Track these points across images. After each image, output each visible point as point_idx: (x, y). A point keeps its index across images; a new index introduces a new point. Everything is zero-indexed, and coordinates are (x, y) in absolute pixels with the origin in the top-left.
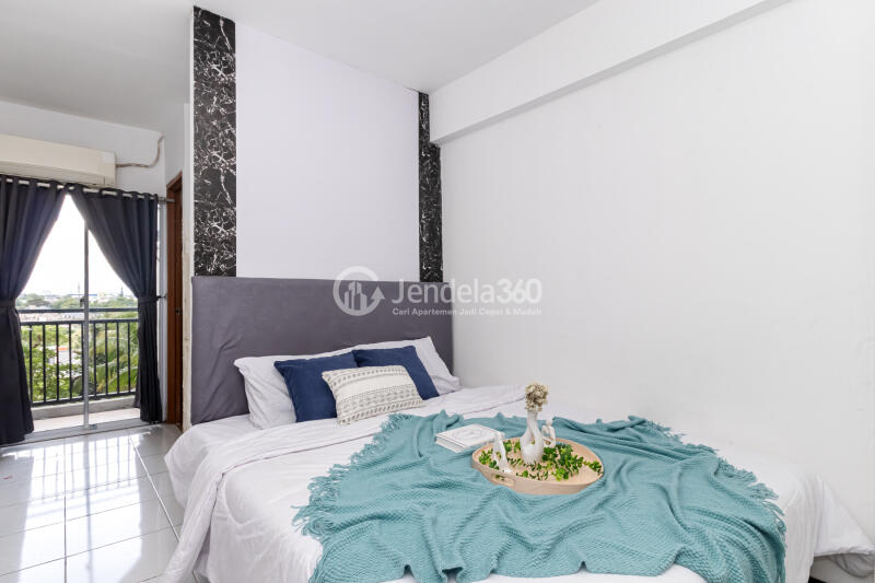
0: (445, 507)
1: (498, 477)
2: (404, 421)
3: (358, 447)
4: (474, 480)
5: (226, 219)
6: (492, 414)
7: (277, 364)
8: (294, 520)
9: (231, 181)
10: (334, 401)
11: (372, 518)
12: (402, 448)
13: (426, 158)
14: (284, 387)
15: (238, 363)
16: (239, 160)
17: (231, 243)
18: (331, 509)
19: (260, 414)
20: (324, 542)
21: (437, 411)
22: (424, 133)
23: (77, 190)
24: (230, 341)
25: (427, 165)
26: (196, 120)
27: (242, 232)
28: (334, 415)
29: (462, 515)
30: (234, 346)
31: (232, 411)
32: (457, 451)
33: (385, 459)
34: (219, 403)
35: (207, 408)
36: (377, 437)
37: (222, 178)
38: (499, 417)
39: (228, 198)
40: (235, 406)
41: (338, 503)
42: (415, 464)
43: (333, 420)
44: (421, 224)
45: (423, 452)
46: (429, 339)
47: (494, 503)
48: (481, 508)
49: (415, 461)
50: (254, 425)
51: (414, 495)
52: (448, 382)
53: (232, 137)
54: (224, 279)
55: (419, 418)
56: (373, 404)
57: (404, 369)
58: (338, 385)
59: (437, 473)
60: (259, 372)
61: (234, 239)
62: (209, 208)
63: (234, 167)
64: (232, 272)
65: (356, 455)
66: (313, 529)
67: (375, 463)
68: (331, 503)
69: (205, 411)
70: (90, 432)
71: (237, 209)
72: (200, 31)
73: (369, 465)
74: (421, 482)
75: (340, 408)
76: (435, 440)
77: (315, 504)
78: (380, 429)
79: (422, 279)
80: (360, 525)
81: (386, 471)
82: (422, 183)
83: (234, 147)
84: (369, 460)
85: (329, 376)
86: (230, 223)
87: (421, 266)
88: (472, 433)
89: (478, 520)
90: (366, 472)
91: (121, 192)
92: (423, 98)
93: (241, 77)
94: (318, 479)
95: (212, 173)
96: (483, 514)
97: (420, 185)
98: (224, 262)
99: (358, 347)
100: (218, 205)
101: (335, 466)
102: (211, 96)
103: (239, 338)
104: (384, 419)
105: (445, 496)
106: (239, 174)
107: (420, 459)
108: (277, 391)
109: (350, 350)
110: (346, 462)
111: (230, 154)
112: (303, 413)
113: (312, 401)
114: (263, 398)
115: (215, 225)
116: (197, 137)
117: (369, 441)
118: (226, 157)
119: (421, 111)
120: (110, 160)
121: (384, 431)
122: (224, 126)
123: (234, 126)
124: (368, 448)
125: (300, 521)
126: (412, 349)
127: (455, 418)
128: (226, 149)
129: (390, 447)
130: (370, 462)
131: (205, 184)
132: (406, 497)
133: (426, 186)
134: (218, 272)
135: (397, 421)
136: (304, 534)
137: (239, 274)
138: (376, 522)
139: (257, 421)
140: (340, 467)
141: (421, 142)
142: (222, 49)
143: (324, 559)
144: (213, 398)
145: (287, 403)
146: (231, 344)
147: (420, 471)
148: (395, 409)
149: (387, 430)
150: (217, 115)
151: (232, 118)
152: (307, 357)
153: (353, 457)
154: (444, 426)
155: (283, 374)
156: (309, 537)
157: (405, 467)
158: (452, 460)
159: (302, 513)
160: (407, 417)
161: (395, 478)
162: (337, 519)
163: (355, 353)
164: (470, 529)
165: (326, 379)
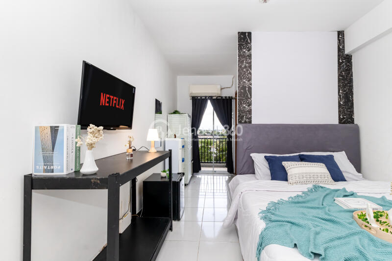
0: (326, 230)
1: (366, 226)
2: (320, 189)
3: (294, 195)
4: (350, 224)
5: (248, 103)
6: (379, 196)
7: (265, 157)
8: (259, 213)
9: (250, 89)
10: (287, 174)
11: (288, 222)
12: (315, 200)
13: (343, 62)
14: (268, 165)
15: (252, 155)
16: (253, 82)
17: (250, 112)
18: (273, 214)
19: (258, 174)
20: (267, 224)
21: (341, 188)
22: (341, 50)
23: (211, 98)
24: (249, 147)
25: (343, 66)
26: (239, 70)
27: (253, 107)
28: (286, 180)
29: (335, 235)
30: (251, 149)
31: (249, 172)
32: (345, 208)
33: (304, 202)
34: (245, 169)
35: (242, 170)
36: (304, 193)
37: (247, 89)
38: (383, 198)
39: (249, 96)
40: (251, 171)
41: (277, 213)
42: (318, 208)
43: (286, 182)
44: (340, 95)
45: (324, 204)
46: (344, 152)
47: (356, 238)
48: (347, 236)
49: (319, 206)
50: (256, 178)
51: (312, 220)
52: (355, 175)
53: (250, 73)
54: (248, 125)
55: (328, 189)
56: (305, 179)
57: (324, 165)
58: (289, 168)
59: (329, 215)
60: (259, 159)
61: (251, 110)
62: (243, 100)
63: (251, 84)
64: (250, 122)
65: (291, 197)
66: (265, 218)
67: (298, 203)
68: (274, 212)
69: (240, 171)
70: (214, 173)
71: (252, 99)
72: (240, 39)
73: (295, 203)
74: (318, 216)
75: (289, 177)
76: (334, 200)
77: (268, 210)
78: (307, 190)
79: (340, 122)
80: (282, 223)
81: (302, 207)
82: (339, 75)
83: (251, 77)
84: (296, 200)
85: (285, 163)
86: (250, 104)
87: (339, 116)
88: (359, 202)
89: (343, 241)
90: (293, 205)
91: (222, 97)
92: (341, 34)
93: (253, 52)
94: (272, 202)
95: (244, 88)
96: (347, 239)
97: (339, 76)
98: (247, 118)
99: (302, 153)
100: (246, 99)
101: (281, 199)
102: (243, 61)
103: (252, 146)
104: (310, 186)
105: (329, 225)
106: (253, 87)
107: (322, 206)
108: (264, 167)
109: (298, 154)
110: (286, 199)
111: (250, 80)
112: (274, 177)
113: (278, 173)
114: (260, 169)
115: (244, 105)
116: (239, 76)
117: (300, 194)
118: (248, 81)
119: (339, 40)
120: (219, 87)
121: (309, 191)
122: (247, 70)
123: (251, 69)
124: (298, 196)
125: (261, 214)
126: (332, 157)
127: (352, 193)
128: (248, 78)
129: (308, 198)
130: (296, 202)
131: (241, 92)
132: (308, 220)
133: (342, 76)
134: (245, 122)
135: (316, 188)
136: (261, 219)
137: (253, 123)
138: (289, 225)
139: (257, 177)
140: (283, 200)
141: (339, 56)
142: (247, 43)
143: (265, 229)
144: (243, 166)
145: (269, 172)
146: (249, 148)
147: (319, 211)
148: (317, 183)
149: (310, 191)
150: (245, 67)
151: (250, 67)
152: (278, 155)
153: (289, 198)
154: (342, 196)
155: (267, 161)
156: (262, 221)
157: (312, 208)
158: (341, 211)
159: (263, 212)
160: (322, 187)
161: (305, 211)
162: (273, 218)
163: (300, 156)
164: (336, 243)
165: (284, 165)
